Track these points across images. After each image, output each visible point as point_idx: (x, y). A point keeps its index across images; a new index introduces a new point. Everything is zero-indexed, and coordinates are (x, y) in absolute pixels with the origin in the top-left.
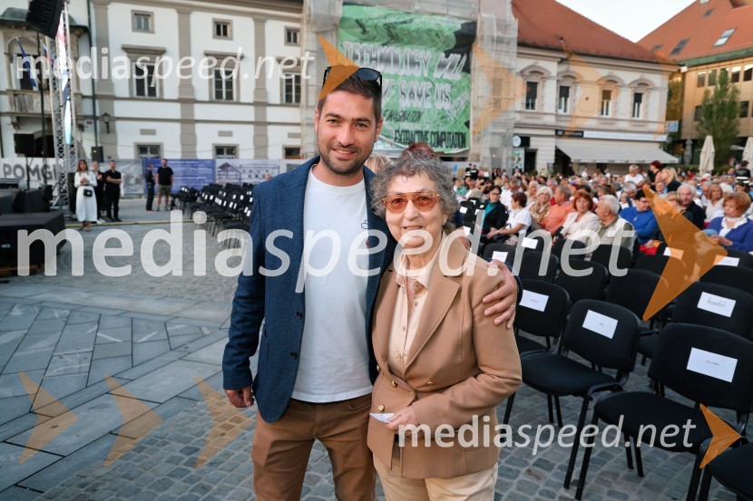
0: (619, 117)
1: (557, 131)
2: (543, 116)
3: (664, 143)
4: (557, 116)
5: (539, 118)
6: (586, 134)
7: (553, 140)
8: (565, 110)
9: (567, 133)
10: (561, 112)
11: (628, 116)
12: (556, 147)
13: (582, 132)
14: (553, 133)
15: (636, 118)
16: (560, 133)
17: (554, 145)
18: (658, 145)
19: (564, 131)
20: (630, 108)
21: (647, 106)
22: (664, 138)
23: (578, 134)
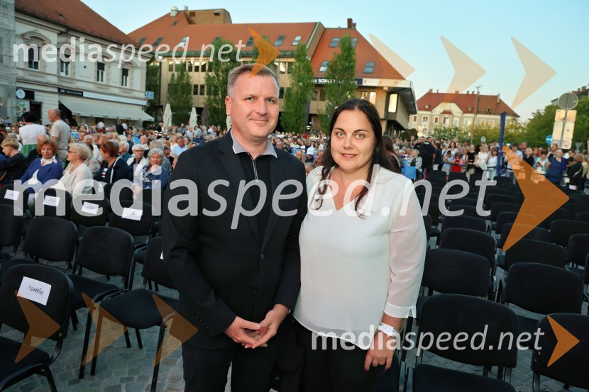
0: (111, 84)
1: (59, 89)
2: (45, 76)
3: (145, 106)
4: (59, 77)
5: (42, 77)
6: (85, 94)
7: (57, 96)
8: (67, 73)
9: (68, 92)
10: (63, 74)
11: (118, 84)
12: (59, 102)
13: (82, 93)
14: (56, 90)
15: (124, 87)
16: (63, 91)
17: (57, 100)
18: (141, 107)
19: (66, 90)
20: (119, 79)
21: (132, 79)
22: (145, 103)
23: (78, 94)
